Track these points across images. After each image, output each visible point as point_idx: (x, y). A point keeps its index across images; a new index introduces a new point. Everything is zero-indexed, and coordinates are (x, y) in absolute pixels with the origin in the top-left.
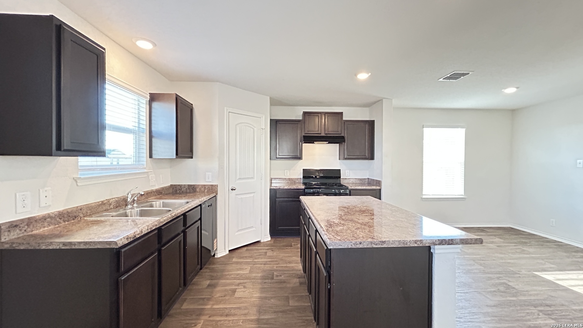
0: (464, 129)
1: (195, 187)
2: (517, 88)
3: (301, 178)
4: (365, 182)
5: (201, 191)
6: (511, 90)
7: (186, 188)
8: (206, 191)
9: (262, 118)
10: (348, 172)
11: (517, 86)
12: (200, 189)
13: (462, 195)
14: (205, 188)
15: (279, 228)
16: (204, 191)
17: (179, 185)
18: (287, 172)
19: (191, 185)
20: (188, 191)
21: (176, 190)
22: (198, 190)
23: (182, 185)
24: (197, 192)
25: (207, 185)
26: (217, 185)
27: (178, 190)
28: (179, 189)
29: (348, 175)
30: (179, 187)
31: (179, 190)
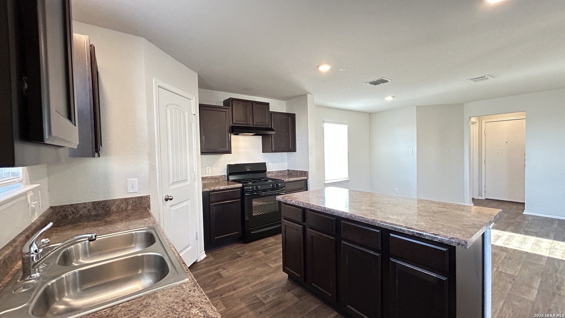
0: (347, 126)
1: (107, 204)
2: (393, 97)
3: (225, 175)
4: (286, 174)
5: (120, 210)
6: (389, 98)
7: (88, 208)
8: (130, 207)
9: (192, 100)
10: (270, 165)
11: (393, 96)
12: (118, 206)
13: (347, 178)
14: (128, 203)
15: (215, 238)
16: (127, 208)
17: (72, 205)
18: (208, 169)
19: (99, 203)
20: (93, 214)
21: (66, 215)
22: (114, 208)
23: (78, 204)
24: (113, 212)
25: (131, 198)
26: (149, 196)
27: (70, 214)
28: (73, 212)
29: (270, 167)
30: (73, 209)
31: (73, 215)
